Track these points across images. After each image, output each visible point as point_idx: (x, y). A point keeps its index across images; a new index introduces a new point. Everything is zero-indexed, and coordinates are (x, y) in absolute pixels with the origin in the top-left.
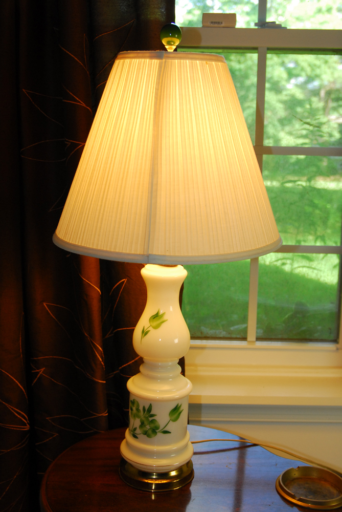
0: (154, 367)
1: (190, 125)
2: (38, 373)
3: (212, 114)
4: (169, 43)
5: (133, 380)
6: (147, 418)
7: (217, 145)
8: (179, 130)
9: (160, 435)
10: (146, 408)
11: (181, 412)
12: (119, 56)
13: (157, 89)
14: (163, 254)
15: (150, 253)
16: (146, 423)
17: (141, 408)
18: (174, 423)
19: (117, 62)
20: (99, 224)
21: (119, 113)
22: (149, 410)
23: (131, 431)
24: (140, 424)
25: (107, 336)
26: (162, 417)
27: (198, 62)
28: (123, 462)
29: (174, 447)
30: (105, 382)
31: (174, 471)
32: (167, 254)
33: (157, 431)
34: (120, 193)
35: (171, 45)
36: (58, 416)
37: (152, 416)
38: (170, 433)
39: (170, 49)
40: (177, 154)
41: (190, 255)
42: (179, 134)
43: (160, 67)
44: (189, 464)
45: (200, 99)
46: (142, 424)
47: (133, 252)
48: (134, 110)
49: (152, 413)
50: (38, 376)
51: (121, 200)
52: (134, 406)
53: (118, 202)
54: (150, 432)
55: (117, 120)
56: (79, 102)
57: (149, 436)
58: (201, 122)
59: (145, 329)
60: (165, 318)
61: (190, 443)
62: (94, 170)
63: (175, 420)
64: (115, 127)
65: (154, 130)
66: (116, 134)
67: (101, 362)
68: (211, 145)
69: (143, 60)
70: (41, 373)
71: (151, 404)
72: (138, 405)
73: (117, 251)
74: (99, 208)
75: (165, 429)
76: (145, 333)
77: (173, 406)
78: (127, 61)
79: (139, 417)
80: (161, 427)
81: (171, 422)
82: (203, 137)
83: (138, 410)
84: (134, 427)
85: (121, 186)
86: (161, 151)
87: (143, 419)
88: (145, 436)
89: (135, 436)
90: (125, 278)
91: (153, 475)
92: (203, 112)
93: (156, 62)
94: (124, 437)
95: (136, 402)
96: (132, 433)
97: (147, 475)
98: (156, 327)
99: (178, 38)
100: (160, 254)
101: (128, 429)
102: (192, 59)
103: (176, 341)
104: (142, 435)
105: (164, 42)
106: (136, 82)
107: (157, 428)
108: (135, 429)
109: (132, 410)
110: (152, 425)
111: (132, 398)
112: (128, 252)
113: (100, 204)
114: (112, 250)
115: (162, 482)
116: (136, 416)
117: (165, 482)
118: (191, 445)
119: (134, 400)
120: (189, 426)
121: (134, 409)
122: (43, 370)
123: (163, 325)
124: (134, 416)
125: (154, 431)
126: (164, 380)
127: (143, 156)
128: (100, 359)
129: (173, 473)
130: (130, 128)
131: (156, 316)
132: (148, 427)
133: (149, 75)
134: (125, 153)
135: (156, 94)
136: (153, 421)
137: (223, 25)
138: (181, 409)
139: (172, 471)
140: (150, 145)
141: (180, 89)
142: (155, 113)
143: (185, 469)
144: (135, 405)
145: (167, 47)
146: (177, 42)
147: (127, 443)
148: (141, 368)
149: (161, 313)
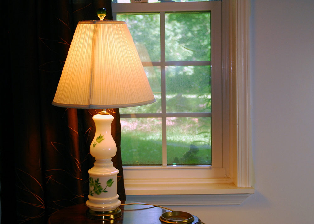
0: (100, 161)
1: (107, 51)
2: (49, 178)
3: (117, 46)
4: (101, 16)
5: (91, 170)
6: (97, 185)
7: (120, 59)
8: (103, 53)
9: (103, 193)
11: (112, 183)
12: (79, 23)
13: (93, 37)
14: (96, 104)
15: (91, 104)
16: (96, 187)
17: (94, 181)
19: (78, 25)
20: (70, 94)
21: (78, 47)
22: (97, 181)
24: (94, 188)
26: (103, 185)
27: (111, 24)
28: (88, 209)
29: (110, 199)
32: (98, 104)
33: (101, 191)
34: (78, 80)
35: (102, 17)
36: (59, 200)
37: (99, 184)
38: (108, 192)
39: (102, 19)
40: (102, 63)
41: (108, 104)
42: (103, 55)
43: (95, 27)
45: (112, 40)
47: (84, 104)
48: (84, 46)
49: (99, 182)
50: (49, 180)
51: (79, 83)
53: (78, 84)
54: (98, 192)
55: (77, 50)
56: (66, 43)
57: (98, 194)
58: (112, 50)
59: (95, 143)
60: (103, 138)
62: (68, 71)
63: (110, 186)
64: (76, 53)
65: (92, 53)
66: (77, 56)
68: (117, 59)
69: (88, 25)
70: (50, 178)
71: (98, 178)
73: (77, 104)
74: (70, 87)
75: (105, 190)
76: (94, 145)
77: (109, 179)
78: (82, 25)
80: (103, 189)
81: (108, 187)
82: (113, 56)
83: (93, 182)
84: (91, 191)
85: (79, 77)
86: (95, 62)
89: (92, 195)
92: (113, 45)
93: (93, 25)
95: (92, 178)
96: (90, 194)
98: (99, 142)
99: (104, 14)
100: (95, 104)
102: (108, 23)
103: (109, 149)
104: (95, 194)
105: (99, 16)
106: (85, 34)
107: (101, 189)
110: (99, 188)
111: (90, 176)
112: (82, 104)
113: (70, 85)
114: (75, 104)
116: (92, 185)
121: (91, 182)
122: (51, 176)
123: (103, 141)
125: (100, 191)
127: (87, 65)
128: (79, 168)
130: (83, 53)
131: (100, 137)
132: (97, 189)
133: (90, 31)
134: (81, 64)
135: (93, 39)
136: (99, 186)
137: (141, 1)
138: (113, 181)
140: (90, 60)
141: (103, 36)
142: (92, 46)
144: (91, 180)
145: (100, 18)
146: (105, 16)
147: (89, 200)
148: (94, 164)
149: (101, 136)
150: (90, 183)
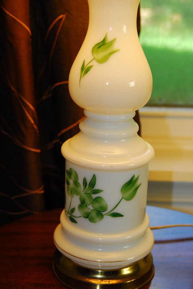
5: (70, 143)
6: (89, 195)
9: (107, 220)
10: (88, 181)
11: (137, 188)
16: (88, 201)
17: (81, 181)
18: (128, 202)
22: (91, 184)
23: (68, 212)
24: (79, 203)
25: (44, 98)
26: (111, 194)
28: (58, 254)
30: (38, 151)
31: (126, 267)
33: (104, 213)
37: (97, 192)
38: (123, 216)
44: (147, 259)
46: (83, 203)
49: (97, 187)
52: (71, 178)
54: (93, 214)
57: (92, 220)
59: (85, 65)
60: (116, 46)
61: (149, 229)
63: (129, 198)
67: (32, 125)
71: (94, 175)
72: (77, 177)
75: (115, 211)
76: (85, 70)
77: (127, 179)
79: (77, 193)
80: (110, 208)
81: (123, 200)
83: (76, 183)
84: (71, 208)
87: (84, 196)
88: (87, 220)
89: (73, 220)
90: (63, 14)
91: (97, 273)
94: (58, 222)
95: (73, 173)
96: (69, 215)
97: (90, 272)
98: (102, 61)
101: (64, 212)
103: (132, 84)
104: (82, 218)
107: (104, 209)
108: (73, 210)
109: (68, 184)
110: (97, 205)
111: (68, 167)
115: (111, 283)
116: (74, 192)
117: (114, 282)
118: (150, 232)
119: (70, 169)
120: (149, 209)
121: (71, 182)
123: (113, 58)
124: (71, 192)
125: (100, 213)
126: (114, 141)
128: (32, 121)
129: (126, 271)
131: (102, 44)
132: (91, 207)
136: (98, 200)
138: (138, 183)
139: (124, 268)
143: (142, 265)
144: (73, 176)
147: (63, 230)
148: (82, 126)
149: (109, 39)
150: (68, 183)
